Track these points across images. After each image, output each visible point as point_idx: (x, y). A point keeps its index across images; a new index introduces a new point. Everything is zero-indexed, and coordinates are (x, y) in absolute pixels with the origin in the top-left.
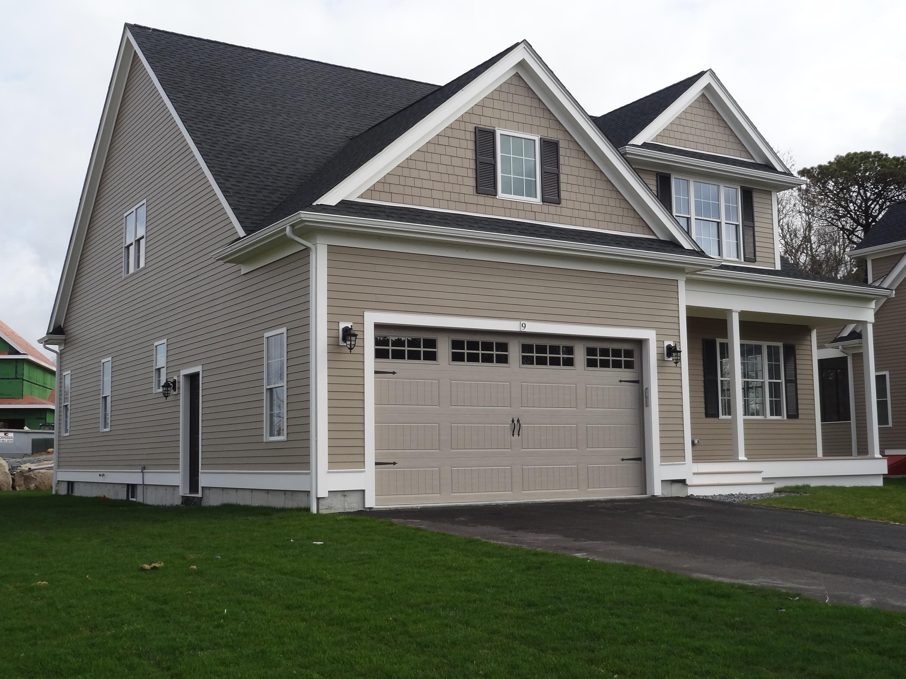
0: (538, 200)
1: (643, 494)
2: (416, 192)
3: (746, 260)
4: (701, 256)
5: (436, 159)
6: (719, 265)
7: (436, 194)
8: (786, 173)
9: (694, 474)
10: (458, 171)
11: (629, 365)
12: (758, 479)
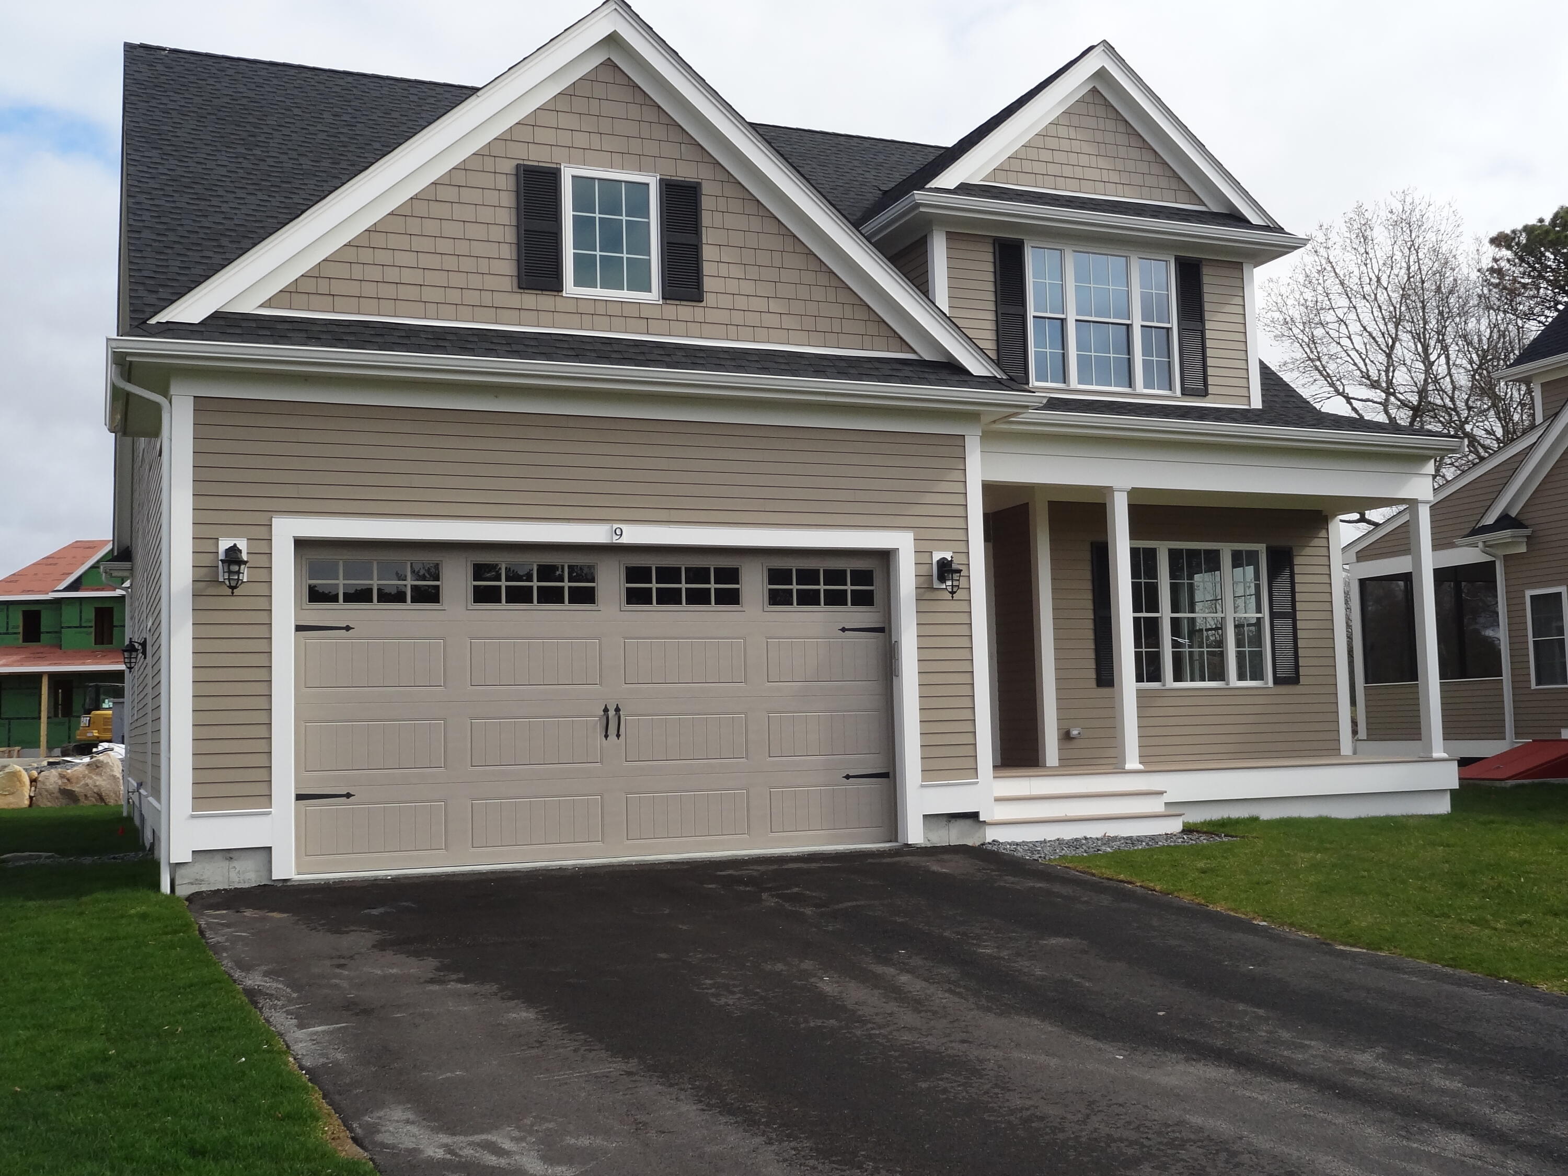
0: (654, 295)
1: (891, 841)
2: (388, 291)
3: (1185, 392)
4: (1005, 388)
5: (431, 227)
6: (1041, 403)
7: (429, 294)
8: (1269, 226)
9: (998, 800)
10: (479, 249)
11: (864, 599)
12: (1156, 806)
